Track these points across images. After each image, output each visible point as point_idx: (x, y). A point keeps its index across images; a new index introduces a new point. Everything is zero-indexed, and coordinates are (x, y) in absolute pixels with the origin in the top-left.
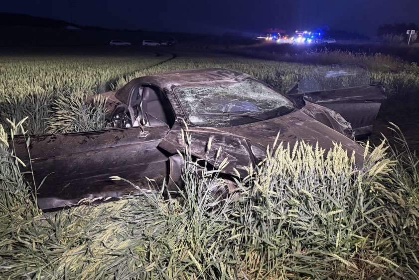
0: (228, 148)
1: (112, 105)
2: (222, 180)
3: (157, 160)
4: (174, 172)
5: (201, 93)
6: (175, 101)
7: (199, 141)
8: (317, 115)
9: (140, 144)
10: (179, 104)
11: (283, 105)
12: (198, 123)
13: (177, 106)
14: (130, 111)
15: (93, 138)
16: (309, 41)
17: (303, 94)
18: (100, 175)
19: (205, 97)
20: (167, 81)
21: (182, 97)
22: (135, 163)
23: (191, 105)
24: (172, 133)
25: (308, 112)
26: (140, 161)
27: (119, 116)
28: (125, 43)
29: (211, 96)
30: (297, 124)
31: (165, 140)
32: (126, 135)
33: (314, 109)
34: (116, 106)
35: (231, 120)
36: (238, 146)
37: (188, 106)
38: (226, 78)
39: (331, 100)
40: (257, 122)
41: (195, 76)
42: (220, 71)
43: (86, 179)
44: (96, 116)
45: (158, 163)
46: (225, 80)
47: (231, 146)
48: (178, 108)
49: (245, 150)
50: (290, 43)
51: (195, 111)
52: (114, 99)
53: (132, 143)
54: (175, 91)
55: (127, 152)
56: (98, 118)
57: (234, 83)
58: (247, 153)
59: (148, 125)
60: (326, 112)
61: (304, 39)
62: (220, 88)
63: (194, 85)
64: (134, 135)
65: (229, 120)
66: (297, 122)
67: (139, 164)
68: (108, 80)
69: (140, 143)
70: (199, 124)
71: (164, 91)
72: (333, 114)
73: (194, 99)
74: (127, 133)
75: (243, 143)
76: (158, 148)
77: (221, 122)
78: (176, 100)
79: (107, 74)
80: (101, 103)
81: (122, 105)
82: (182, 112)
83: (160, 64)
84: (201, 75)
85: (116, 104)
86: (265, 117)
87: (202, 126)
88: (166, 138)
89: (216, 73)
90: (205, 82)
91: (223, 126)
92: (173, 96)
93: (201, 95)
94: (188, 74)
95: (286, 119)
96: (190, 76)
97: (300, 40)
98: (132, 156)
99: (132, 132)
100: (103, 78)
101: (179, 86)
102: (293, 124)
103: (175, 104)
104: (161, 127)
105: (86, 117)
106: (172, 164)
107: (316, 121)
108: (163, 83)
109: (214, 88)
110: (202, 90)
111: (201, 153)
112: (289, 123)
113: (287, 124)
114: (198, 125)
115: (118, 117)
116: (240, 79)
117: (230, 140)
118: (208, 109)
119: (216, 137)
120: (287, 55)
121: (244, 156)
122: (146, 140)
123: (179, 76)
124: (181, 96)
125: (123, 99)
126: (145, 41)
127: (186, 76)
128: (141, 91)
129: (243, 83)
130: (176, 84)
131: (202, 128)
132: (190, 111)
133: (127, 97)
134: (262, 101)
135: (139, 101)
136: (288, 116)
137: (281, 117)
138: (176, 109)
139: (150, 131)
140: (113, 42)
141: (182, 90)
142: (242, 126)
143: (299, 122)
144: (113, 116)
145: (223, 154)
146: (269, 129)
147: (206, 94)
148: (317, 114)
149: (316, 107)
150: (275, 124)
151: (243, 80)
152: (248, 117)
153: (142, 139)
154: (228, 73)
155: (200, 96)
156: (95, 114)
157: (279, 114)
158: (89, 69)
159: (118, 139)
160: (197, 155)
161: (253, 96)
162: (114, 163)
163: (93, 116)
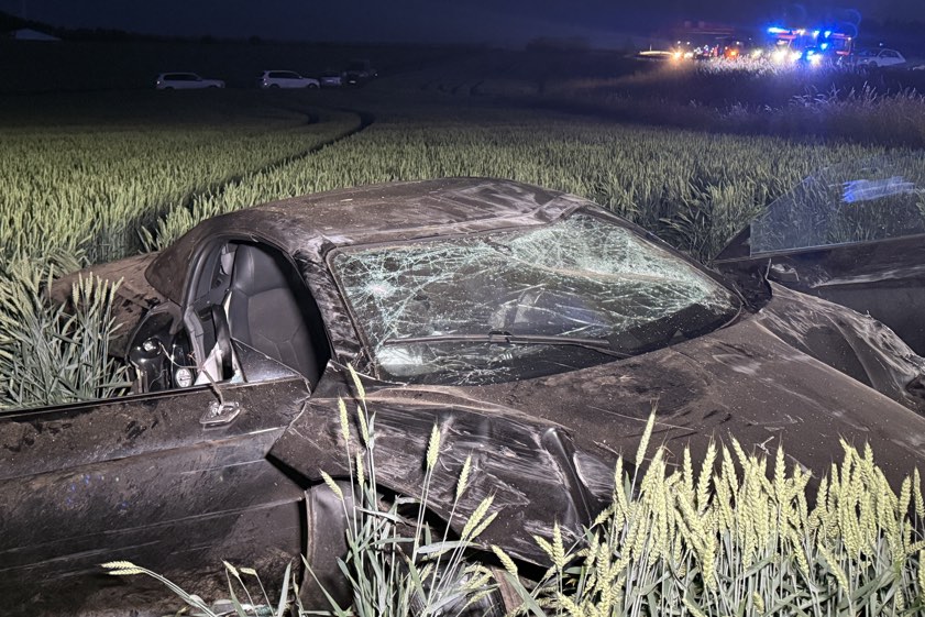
0: (498, 459)
1: (132, 307)
2: (484, 569)
3: (269, 501)
4: (320, 542)
5: (416, 268)
6: (331, 296)
7: (402, 435)
8: (810, 334)
9: (210, 446)
10: (344, 307)
11: (694, 301)
12: (404, 370)
13: (336, 314)
14: (191, 328)
15: (55, 431)
16: (815, 59)
17: (766, 260)
18: (76, 556)
19: (431, 279)
20: (309, 228)
21: (354, 282)
22: (193, 513)
23: (382, 309)
24: (316, 407)
25: (780, 323)
26: (209, 505)
27: (155, 343)
28: (206, 83)
29: (452, 275)
30: (738, 369)
31: (292, 431)
32: (165, 417)
33: (802, 313)
34: (145, 311)
35: (516, 359)
36: (529, 453)
37: (373, 311)
38: (508, 212)
39: (864, 279)
40: (604, 362)
41: (402, 208)
42: (490, 186)
43: (30, 567)
44: (80, 344)
45: (271, 509)
46: (501, 219)
47: (510, 454)
48: (342, 319)
49: (555, 466)
50: (749, 69)
51: (395, 330)
52: (140, 287)
53: (184, 444)
54: (331, 261)
55: (168, 474)
56: (87, 352)
57: (532, 227)
58: (561, 478)
59: (241, 380)
60: (841, 324)
61: (797, 55)
62: (482, 246)
63: (399, 240)
64: (189, 415)
65: (508, 357)
66: (739, 362)
67: (207, 516)
68: (135, 213)
69: (210, 441)
70: (407, 374)
71: (297, 261)
72: (865, 327)
73: (395, 289)
74: (168, 411)
75: (547, 444)
76: (269, 457)
77: (482, 365)
78: (335, 293)
79: (131, 194)
80: (96, 302)
81: (164, 308)
82: (353, 333)
83: (312, 151)
84: (425, 202)
85: (145, 305)
86: (632, 343)
87: (418, 380)
88: (296, 424)
89: (475, 195)
90: (434, 229)
91: (487, 381)
92: (326, 279)
93: (418, 273)
94: (382, 202)
95: (702, 350)
96: (388, 208)
97: (781, 58)
98: (184, 488)
99: (185, 406)
100: (120, 208)
101: (347, 244)
102: (722, 370)
103: (331, 306)
104: (281, 386)
105: (46, 349)
106: (314, 516)
107: (806, 358)
108: (295, 237)
109: (462, 249)
110: (421, 258)
111: (410, 479)
112: (709, 367)
113: (703, 370)
114: (404, 379)
115: (149, 347)
116: (555, 212)
117: (506, 433)
118: (439, 319)
119: (458, 422)
120: (738, 110)
121: (551, 487)
122: (229, 432)
123: (350, 208)
124: (352, 279)
125: (170, 286)
126: (271, 76)
127: (371, 209)
128: (227, 260)
129: (562, 228)
130: (337, 239)
131: (416, 388)
132: (379, 330)
133: (183, 282)
134: (625, 289)
135: (220, 291)
136: (707, 342)
137: (684, 346)
138: (333, 323)
139: (244, 402)
140: (166, 78)
141: (354, 257)
142: (551, 381)
143: (746, 364)
144: (134, 345)
145: (482, 479)
146: (641, 390)
147: (435, 271)
148: (813, 330)
149: (806, 304)
150: (663, 371)
151: (563, 217)
152: (573, 346)
153: (216, 429)
154: (512, 193)
155: (416, 279)
156: (75, 338)
157: (678, 334)
158: (75, 175)
159: (138, 432)
160: (396, 486)
161: (596, 270)
162: (123, 512)
163: (69, 344)
